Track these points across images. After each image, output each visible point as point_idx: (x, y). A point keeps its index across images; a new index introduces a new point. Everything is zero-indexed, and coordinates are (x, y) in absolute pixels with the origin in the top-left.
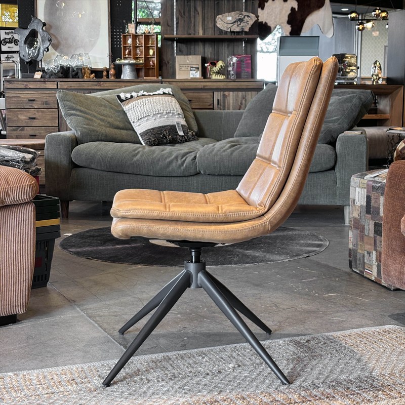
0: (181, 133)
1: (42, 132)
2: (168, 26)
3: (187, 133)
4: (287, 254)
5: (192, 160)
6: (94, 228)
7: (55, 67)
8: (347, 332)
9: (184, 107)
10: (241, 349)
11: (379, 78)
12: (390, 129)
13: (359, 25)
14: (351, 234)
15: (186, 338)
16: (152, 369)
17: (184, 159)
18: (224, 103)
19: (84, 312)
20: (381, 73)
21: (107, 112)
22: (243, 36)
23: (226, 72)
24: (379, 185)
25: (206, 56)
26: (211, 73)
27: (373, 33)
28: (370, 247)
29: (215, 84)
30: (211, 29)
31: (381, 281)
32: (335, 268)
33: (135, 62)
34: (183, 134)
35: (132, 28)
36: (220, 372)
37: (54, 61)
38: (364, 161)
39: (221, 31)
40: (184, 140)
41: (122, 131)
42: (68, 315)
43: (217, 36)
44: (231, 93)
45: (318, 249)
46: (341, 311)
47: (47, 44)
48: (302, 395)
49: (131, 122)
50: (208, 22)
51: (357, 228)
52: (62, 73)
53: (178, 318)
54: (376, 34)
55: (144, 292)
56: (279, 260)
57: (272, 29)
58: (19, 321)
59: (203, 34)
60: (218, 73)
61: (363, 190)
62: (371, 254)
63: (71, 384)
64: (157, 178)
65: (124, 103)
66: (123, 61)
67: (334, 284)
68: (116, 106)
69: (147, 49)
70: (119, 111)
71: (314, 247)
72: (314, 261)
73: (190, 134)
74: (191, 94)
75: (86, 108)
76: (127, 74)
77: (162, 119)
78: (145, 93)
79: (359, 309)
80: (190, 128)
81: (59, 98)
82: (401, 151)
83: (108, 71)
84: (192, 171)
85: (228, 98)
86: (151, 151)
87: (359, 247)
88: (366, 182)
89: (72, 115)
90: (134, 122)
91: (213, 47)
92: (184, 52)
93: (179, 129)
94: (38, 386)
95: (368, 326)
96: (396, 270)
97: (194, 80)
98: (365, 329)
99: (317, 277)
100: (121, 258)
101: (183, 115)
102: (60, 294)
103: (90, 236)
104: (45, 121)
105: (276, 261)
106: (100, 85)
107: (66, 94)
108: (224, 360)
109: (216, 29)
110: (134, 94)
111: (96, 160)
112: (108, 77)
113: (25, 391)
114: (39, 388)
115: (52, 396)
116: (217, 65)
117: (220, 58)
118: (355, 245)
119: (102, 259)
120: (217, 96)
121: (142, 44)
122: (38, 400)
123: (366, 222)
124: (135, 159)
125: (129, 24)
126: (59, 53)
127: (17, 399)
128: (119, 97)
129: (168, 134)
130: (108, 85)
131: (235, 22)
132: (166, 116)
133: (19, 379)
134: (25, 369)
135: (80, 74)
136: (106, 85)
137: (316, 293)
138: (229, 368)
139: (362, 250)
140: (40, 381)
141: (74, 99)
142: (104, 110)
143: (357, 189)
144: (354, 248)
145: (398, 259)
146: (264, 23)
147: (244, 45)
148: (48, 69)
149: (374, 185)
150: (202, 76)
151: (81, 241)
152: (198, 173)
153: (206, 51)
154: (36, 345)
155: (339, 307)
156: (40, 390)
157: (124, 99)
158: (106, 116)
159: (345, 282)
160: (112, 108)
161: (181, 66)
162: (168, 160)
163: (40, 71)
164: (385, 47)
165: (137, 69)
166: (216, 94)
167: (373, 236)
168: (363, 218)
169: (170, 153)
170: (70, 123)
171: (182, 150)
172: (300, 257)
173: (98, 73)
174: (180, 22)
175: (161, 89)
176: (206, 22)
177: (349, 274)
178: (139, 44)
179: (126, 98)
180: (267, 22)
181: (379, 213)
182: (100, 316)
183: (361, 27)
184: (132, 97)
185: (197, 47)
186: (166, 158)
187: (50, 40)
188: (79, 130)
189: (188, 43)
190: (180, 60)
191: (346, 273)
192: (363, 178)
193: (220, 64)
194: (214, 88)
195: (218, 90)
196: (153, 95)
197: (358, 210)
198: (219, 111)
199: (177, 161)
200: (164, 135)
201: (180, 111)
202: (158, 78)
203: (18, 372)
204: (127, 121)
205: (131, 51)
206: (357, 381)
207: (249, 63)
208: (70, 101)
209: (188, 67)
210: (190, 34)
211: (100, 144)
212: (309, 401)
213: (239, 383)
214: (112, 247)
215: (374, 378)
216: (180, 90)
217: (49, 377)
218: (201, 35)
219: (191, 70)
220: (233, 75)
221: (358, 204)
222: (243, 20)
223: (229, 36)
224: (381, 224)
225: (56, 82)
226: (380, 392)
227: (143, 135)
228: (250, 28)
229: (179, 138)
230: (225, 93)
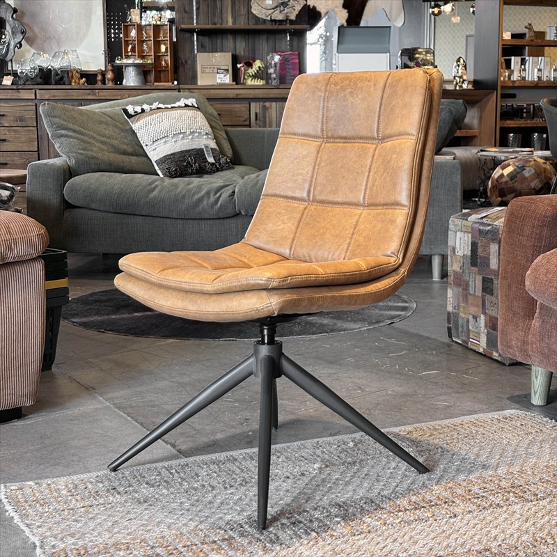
0: (211, 160)
1: (16, 158)
2: (186, 12)
3: (219, 160)
4: (364, 320)
5: (230, 196)
6: (98, 290)
7: (31, 68)
8: (458, 420)
9: (213, 124)
10: (325, 444)
11: (464, 80)
12: (482, 151)
13: (433, 8)
14: (450, 293)
15: (250, 433)
16: (215, 472)
17: (218, 194)
18: (265, 117)
19: (110, 402)
20: (465, 74)
21: (109, 131)
22: (288, 26)
23: (265, 76)
24: (489, 228)
25: (238, 53)
26: (246, 77)
27: (453, 19)
28: (476, 309)
29: (251, 91)
30: (243, 17)
31: (492, 353)
32: (428, 338)
33: (141, 62)
34: (214, 162)
35: (137, 15)
36: (303, 474)
37: (29, 61)
38: (459, 194)
39: (257, 19)
40: (215, 169)
41: (131, 157)
42: (88, 406)
43: (252, 26)
44: (274, 104)
45: (403, 313)
46: (446, 394)
47: (19, 37)
48: (413, 500)
49: (144, 145)
50: (240, 7)
51: (458, 285)
52: (41, 78)
53: (236, 407)
54: (456, 20)
55: (185, 374)
56: (354, 329)
57: (323, 15)
58: (26, 416)
59: (233, 23)
60: (255, 77)
61: (466, 234)
62: (478, 319)
63: (112, 494)
64: (182, 221)
65: (133, 118)
66: (125, 61)
67: (431, 358)
68: (121, 123)
69: (157, 44)
70: (126, 130)
71: (397, 310)
72: (400, 329)
73: (223, 160)
74: (219, 106)
75: (81, 127)
76: (131, 78)
77: (184, 141)
78: (161, 106)
79: (469, 391)
80: (222, 152)
81: (43, 113)
82: (497, 180)
83: (103, 74)
84: (230, 211)
85: (269, 110)
86: (173, 185)
87: (462, 310)
88: (470, 224)
89: (62, 136)
90: (147, 145)
91: (247, 42)
92: (208, 48)
93: (208, 154)
94: (70, 498)
95: (482, 411)
96: (518, 339)
97: (222, 87)
98: (481, 415)
99: (408, 350)
100: (144, 331)
101: (212, 134)
102: (73, 380)
103: (96, 301)
104: (19, 144)
105: (352, 330)
106: (95, 94)
107: (54, 108)
108: (306, 459)
109: (250, 17)
110: (146, 107)
111: (98, 197)
112: (104, 83)
113: (54, 504)
114: (71, 500)
115: (91, 510)
116: (254, 66)
117: (257, 56)
118: (457, 307)
119: (119, 332)
120: (255, 108)
121: (150, 37)
122: (73, 515)
123: (471, 276)
124: (151, 196)
125: (132, 10)
126: (35, 50)
127: (46, 515)
128: (126, 111)
129: (194, 161)
130: (104, 94)
131: (276, 7)
132: (190, 137)
133: (43, 490)
134: (47, 477)
135: (66, 79)
136: (102, 94)
137: (409, 370)
138: (314, 470)
139: (465, 314)
140: (71, 491)
141: (65, 114)
142: (105, 129)
143: (458, 233)
144: (455, 311)
145: (521, 324)
146: (311, 7)
147: (288, 39)
148: (22, 73)
149: (481, 228)
150: (233, 81)
151: (85, 308)
152: (238, 214)
153: (238, 46)
154: (54, 447)
155: (442, 388)
156: (74, 502)
157: (133, 114)
158: (109, 138)
159: (445, 356)
160: (116, 126)
161: (203, 67)
162: (197, 197)
163: (10, 74)
164: (467, 37)
165: (144, 71)
166: (253, 105)
167: (480, 295)
168: (467, 271)
169: (200, 188)
170: (60, 147)
171: (215, 182)
172: (382, 324)
173: (90, 77)
174: (201, 7)
175: (182, 99)
176: (237, 7)
177: (449, 346)
178: (146, 38)
179: (136, 112)
180: (316, 5)
181: (488, 265)
182: (131, 407)
183: (436, 10)
184: (143, 111)
185: (224, 41)
186: (194, 195)
187: (23, 32)
188: (73, 157)
189: (213, 36)
190: (202, 59)
191: (444, 343)
192: (467, 220)
193: (258, 64)
194: (251, 97)
195: (256, 99)
196: (172, 107)
197: (460, 262)
198: (258, 129)
199: (209, 197)
200: (189, 163)
201: (209, 130)
202: (173, 83)
203: (40, 481)
204: (137, 145)
205: (135, 47)
206: (479, 481)
207: (296, 63)
208: (59, 117)
209: (214, 68)
210: (216, 24)
211: (103, 175)
212: (423, 507)
213: (330, 487)
214: (129, 316)
215: (501, 477)
216: (206, 100)
217: (82, 487)
218: (231, 24)
219: (218, 73)
220: (275, 79)
221: (460, 252)
222: (287, 5)
223: (268, 26)
224: (492, 279)
225: (34, 91)
226: (511, 494)
227: (159, 162)
228: (297, 15)
229: (208, 167)
230: (265, 104)
